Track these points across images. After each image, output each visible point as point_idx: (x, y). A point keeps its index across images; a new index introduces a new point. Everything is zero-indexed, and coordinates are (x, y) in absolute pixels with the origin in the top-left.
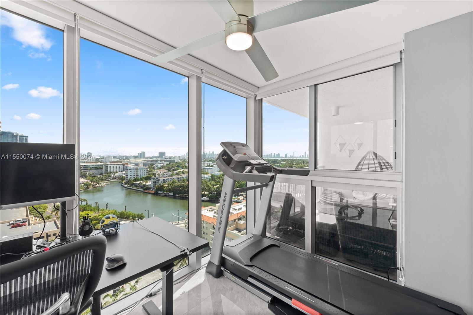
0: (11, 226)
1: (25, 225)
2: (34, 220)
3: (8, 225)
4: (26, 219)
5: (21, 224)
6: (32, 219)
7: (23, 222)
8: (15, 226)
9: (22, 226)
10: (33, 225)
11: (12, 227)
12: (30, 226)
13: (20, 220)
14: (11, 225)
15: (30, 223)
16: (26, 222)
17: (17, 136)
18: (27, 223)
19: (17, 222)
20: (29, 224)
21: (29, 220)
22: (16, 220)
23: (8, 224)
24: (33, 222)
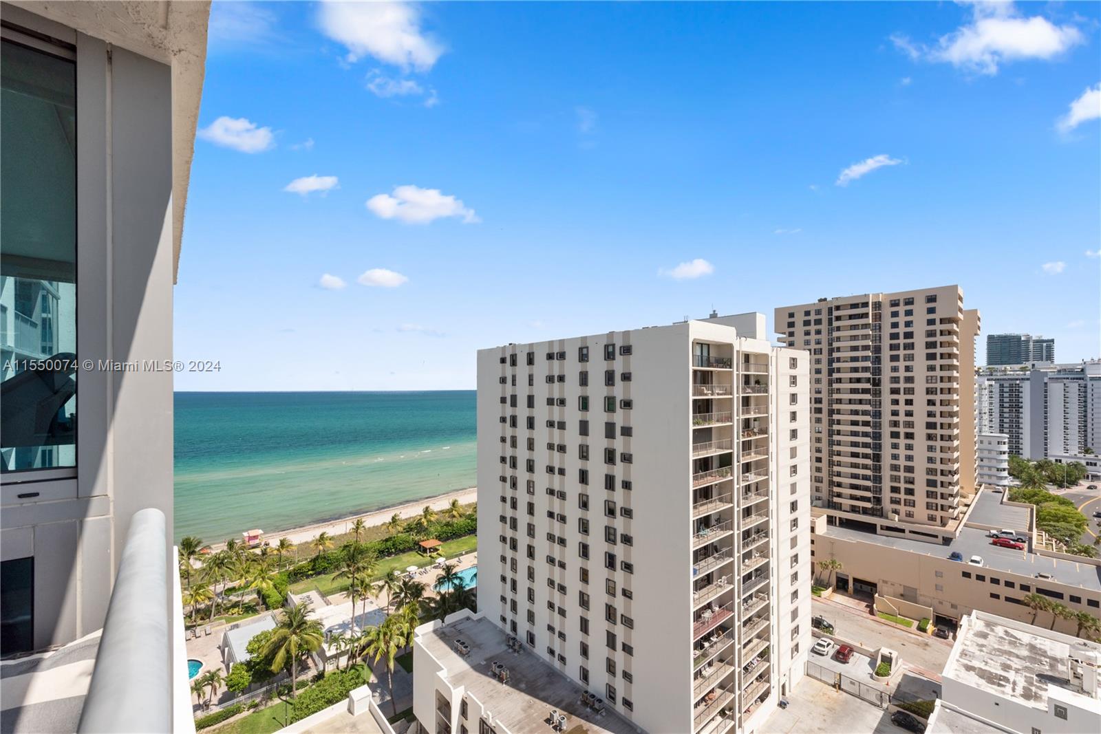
0: (991, 540)
1: (1020, 549)
2: (1044, 545)
3: (987, 536)
4: (1025, 535)
5: (1012, 542)
6: (1038, 539)
7: (1017, 540)
8: (1000, 541)
9: (1014, 547)
10: (1038, 554)
11: (995, 543)
12: (1033, 555)
13: (1012, 533)
14: (992, 537)
15: (1033, 547)
16: (1025, 542)
17: (1027, 341)
18: (1026, 545)
19: (1004, 535)
20: (1030, 550)
21: (1031, 539)
22: (1003, 530)
23: (988, 533)
24: (1043, 548)
